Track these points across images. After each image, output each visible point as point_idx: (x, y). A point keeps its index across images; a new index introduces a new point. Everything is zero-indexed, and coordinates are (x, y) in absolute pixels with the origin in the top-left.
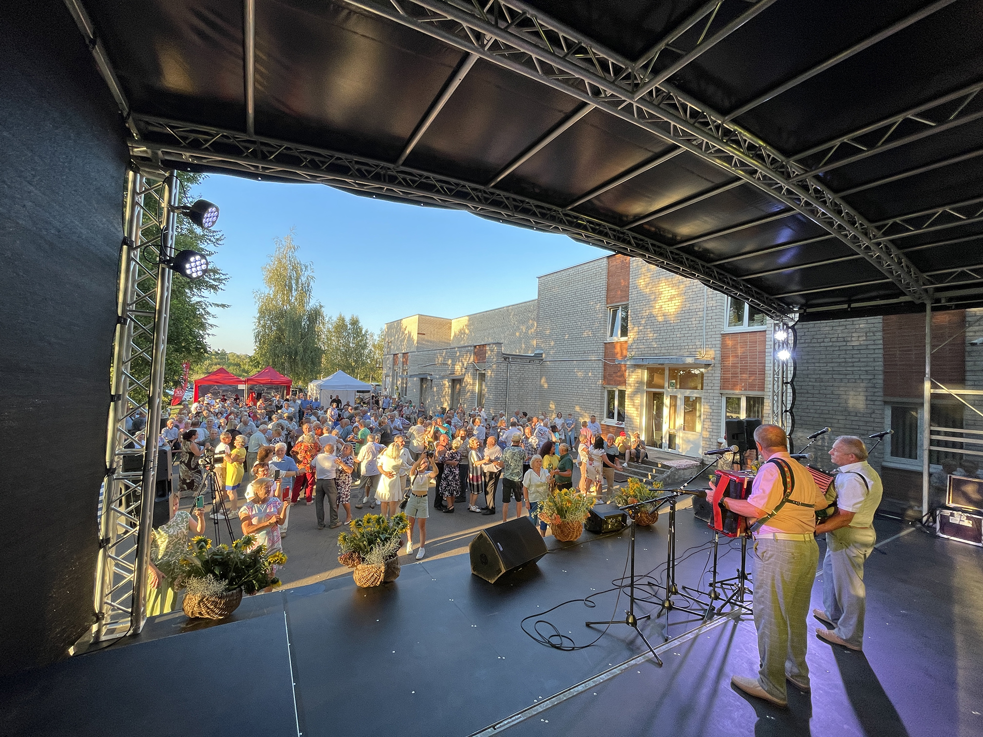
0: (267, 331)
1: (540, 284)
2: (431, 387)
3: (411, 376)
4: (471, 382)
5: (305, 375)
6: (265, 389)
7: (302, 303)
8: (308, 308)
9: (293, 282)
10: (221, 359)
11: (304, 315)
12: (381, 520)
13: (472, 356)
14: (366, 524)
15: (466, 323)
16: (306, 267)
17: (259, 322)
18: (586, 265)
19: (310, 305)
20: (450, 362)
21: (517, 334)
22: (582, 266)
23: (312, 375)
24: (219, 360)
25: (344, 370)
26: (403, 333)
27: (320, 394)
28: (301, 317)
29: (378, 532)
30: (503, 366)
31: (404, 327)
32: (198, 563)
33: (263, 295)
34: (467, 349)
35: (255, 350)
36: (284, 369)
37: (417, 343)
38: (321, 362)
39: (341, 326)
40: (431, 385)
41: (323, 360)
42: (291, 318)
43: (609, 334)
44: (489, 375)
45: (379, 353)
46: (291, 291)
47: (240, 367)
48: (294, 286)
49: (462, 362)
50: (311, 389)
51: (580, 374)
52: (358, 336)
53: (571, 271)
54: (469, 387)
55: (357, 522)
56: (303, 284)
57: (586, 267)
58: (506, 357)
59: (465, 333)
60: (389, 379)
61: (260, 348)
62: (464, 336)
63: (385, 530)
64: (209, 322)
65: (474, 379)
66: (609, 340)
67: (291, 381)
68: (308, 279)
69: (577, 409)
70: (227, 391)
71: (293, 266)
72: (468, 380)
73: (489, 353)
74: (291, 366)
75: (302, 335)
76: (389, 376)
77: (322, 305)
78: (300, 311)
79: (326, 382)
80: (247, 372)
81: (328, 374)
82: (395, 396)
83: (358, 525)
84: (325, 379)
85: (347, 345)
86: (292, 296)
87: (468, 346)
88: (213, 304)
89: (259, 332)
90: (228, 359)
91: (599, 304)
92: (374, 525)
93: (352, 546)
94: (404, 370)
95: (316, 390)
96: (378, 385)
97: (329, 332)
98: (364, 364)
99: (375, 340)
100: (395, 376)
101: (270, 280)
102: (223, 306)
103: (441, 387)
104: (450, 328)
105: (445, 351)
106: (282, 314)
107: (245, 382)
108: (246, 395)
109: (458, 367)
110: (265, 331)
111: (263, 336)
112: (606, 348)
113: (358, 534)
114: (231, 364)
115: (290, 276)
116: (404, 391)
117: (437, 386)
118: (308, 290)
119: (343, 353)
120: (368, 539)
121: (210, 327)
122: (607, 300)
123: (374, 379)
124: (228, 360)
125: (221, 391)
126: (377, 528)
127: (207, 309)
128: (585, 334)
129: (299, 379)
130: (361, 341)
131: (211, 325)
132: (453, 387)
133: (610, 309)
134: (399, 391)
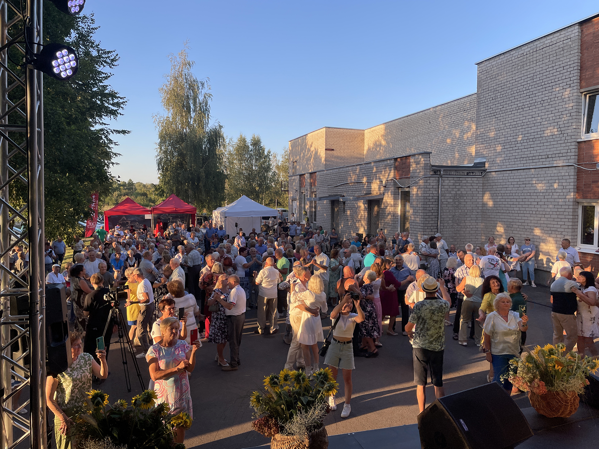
0: (168, 157)
1: (480, 72)
2: (344, 211)
3: (320, 199)
4: (392, 203)
5: (209, 202)
6: (171, 218)
7: (201, 124)
8: (207, 129)
9: (191, 102)
10: (129, 189)
11: (204, 137)
12: (301, 378)
13: (393, 171)
14: (282, 382)
15: (382, 132)
16: (203, 84)
17: (161, 148)
18: (548, 38)
19: (209, 126)
20: (365, 180)
21: (448, 141)
22: (542, 41)
23: (216, 202)
24: (127, 191)
25: (248, 196)
26: (309, 150)
27: (225, 221)
28: (201, 140)
29: (299, 393)
30: (433, 181)
31: (309, 143)
32: (93, 422)
33: (162, 119)
34: (385, 163)
35: (159, 178)
36: (187, 197)
37: (326, 160)
38: (224, 187)
39: (242, 148)
40: (344, 208)
41: (226, 185)
42: (191, 141)
43: (584, 129)
44: (414, 193)
45: (283, 175)
46: (189, 112)
47: (147, 197)
48: (192, 106)
49: (379, 179)
50: (216, 217)
51: (540, 187)
52: (260, 157)
53: (526, 49)
54: (390, 209)
55: (272, 379)
56: (200, 104)
57: (547, 41)
58: (436, 171)
59: (381, 145)
60: (296, 204)
61: (164, 176)
62: (380, 149)
63: (307, 390)
64: (113, 150)
65: (395, 199)
66: (584, 137)
67: (195, 209)
68: (205, 97)
69: (537, 232)
70: (135, 221)
71: (189, 85)
72: (388, 200)
73: (414, 166)
74: (195, 194)
75: (203, 159)
76: (295, 200)
77: (221, 124)
78: (199, 133)
79: (230, 208)
80: (154, 202)
81: (232, 200)
82: (304, 222)
83: (273, 383)
84: (229, 206)
85: (249, 168)
86: (191, 118)
87: (387, 160)
88: (113, 130)
89: (161, 159)
90: (136, 189)
91: (568, 90)
92: (292, 383)
93: (268, 410)
94: (312, 193)
95: (221, 218)
96: (285, 211)
97: (231, 154)
98: (268, 188)
99: (279, 161)
100: (302, 199)
101: (168, 102)
102: (124, 132)
103: (355, 210)
104: (363, 140)
105: (358, 167)
106: (182, 138)
107: (151, 212)
108: (153, 226)
109: (375, 186)
110: (167, 157)
111: (165, 163)
112: (579, 149)
113: (274, 395)
114: (138, 194)
115: (188, 96)
116: (313, 216)
117: (351, 208)
118: (206, 110)
119: (246, 177)
120: (286, 401)
121: (114, 156)
122: (580, 83)
123: (279, 204)
124: (135, 191)
125: (129, 222)
126: (296, 388)
127: (110, 137)
128: (548, 133)
129: (203, 207)
130: (264, 162)
131: (115, 154)
132: (370, 209)
133: (585, 95)
134: (308, 216)
